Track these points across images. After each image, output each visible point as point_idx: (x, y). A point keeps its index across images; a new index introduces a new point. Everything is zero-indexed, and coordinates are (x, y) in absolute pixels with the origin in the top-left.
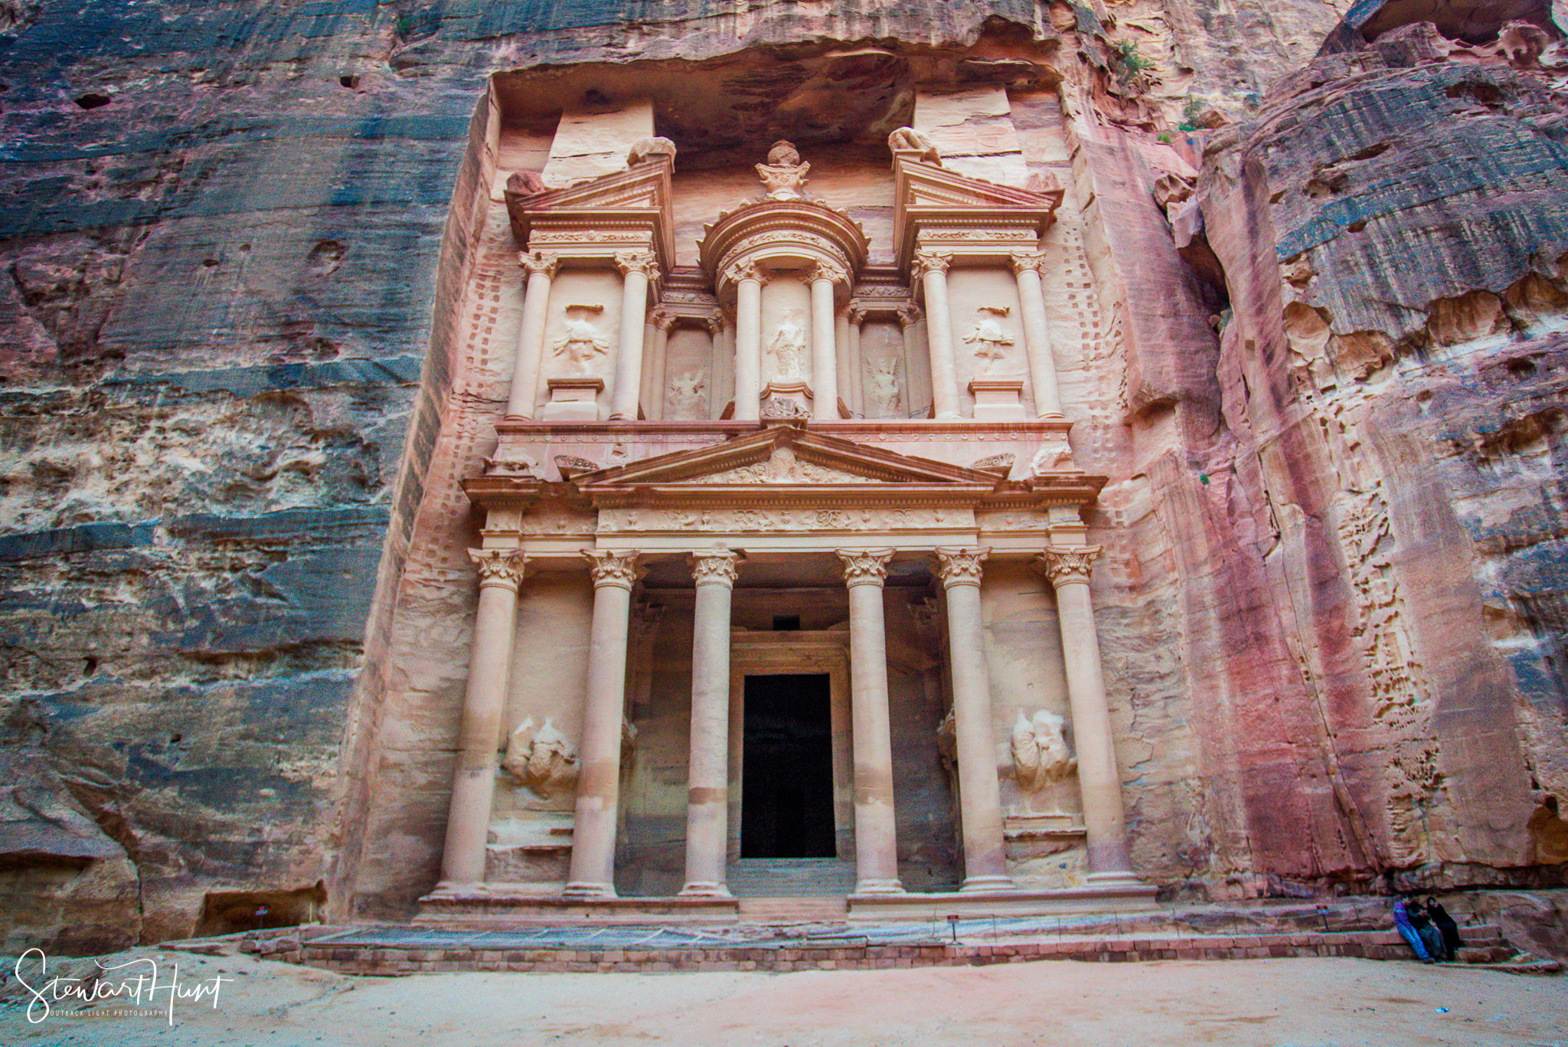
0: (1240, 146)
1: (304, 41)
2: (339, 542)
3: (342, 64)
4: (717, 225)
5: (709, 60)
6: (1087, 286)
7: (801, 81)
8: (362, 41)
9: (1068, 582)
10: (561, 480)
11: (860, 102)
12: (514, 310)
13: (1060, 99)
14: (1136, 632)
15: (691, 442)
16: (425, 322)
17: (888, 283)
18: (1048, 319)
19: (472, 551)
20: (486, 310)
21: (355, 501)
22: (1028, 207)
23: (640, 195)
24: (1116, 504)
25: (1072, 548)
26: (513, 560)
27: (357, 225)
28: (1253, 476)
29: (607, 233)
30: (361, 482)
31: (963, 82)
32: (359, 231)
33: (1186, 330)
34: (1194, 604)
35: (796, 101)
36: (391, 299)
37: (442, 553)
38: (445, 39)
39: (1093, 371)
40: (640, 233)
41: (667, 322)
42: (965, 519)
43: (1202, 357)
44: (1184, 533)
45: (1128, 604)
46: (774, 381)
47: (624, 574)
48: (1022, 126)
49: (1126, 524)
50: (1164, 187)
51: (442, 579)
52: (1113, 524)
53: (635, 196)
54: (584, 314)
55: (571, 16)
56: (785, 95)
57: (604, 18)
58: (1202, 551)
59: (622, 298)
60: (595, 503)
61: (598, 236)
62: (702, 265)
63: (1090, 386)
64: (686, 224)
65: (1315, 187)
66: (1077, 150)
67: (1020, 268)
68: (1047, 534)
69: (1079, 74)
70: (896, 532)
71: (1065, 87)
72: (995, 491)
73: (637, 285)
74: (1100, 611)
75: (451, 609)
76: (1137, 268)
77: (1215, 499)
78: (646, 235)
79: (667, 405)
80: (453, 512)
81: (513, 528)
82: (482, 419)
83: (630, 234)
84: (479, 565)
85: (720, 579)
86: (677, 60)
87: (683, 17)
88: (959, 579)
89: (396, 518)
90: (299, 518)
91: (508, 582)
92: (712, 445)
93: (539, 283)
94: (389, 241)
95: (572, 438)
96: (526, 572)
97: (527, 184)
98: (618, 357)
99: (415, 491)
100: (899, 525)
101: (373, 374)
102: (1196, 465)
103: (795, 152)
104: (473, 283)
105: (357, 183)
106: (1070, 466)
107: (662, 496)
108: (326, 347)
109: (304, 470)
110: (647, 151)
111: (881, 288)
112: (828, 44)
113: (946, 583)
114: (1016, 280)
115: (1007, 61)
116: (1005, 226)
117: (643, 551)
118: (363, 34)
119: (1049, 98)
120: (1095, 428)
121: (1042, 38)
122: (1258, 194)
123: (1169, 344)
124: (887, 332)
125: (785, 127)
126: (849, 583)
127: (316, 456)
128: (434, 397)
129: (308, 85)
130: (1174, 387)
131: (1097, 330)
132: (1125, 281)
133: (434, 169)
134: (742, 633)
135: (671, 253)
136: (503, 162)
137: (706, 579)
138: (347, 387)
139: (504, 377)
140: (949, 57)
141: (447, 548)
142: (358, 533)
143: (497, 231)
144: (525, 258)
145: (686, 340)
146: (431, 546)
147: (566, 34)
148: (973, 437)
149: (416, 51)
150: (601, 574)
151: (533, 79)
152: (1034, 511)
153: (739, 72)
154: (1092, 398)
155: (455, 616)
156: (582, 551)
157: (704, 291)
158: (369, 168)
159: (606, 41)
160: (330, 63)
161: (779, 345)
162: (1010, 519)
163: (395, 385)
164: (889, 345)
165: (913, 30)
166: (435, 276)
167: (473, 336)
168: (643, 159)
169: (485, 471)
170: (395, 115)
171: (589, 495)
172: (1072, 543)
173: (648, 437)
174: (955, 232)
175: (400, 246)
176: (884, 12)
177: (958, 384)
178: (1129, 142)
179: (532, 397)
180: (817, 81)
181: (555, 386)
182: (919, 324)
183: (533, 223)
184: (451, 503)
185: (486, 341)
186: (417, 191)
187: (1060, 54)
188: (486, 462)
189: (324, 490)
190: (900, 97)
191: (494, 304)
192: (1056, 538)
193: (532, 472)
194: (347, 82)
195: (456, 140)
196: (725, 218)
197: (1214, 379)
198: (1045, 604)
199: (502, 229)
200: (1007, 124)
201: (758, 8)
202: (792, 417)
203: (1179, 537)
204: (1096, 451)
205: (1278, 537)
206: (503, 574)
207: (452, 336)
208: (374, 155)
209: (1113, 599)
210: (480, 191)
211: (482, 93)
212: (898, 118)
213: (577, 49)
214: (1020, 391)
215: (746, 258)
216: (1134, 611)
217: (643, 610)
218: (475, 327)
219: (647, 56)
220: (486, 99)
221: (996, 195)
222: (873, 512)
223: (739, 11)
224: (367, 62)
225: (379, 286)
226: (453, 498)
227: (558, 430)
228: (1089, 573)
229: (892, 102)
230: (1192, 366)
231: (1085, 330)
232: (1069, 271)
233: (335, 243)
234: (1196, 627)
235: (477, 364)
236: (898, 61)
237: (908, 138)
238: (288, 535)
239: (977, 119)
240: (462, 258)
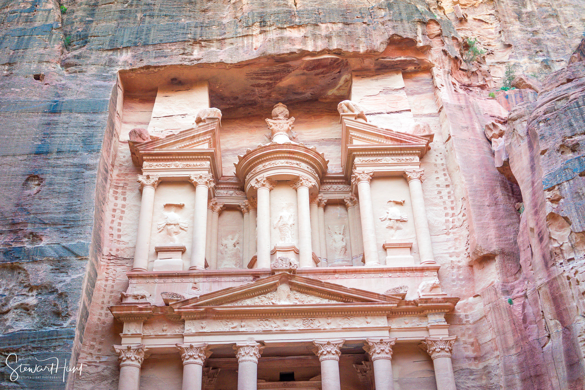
0: (526, 118)
1: (12, 52)
2: (46, 349)
3: (34, 66)
4: (245, 156)
5: (239, 63)
6: (447, 186)
7: (289, 72)
8: (44, 52)
9: (439, 357)
10: (163, 304)
11: (322, 81)
12: (135, 206)
13: (432, 77)
14: (478, 384)
15: (234, 281)
16: (90, 222)
17: (339, 183)
18: (425, 206)
19: (116, 347)
20: (119, 206)
21: (54, 325)
22: (415, 144)
23: (203, 141)
24: (465, 311)
25: (441, 337)
26: (138, 351)
27: (49, 166)
28: (536, 301)
29: (185, 163)
30: (58, 314)
31: (378, 69)
32: (50, 169)
33: (502, 213)
34: (508, 371)
35: (287, 82)
36: (70, 209)
37: (97, 346)
38: (91, 49)
39: (451, 235)
40: (203, 163)
41: (218, 208)
42: (382, 322)
43: (511, 229)
44: (501, 330)
45: (473, 367)
46: (278, 245)
47: (200, 357)
48: (412, 93)
49: (471, 322)
50: (490, 129)
51: (98, 361)
52: (464, 322)
53: (200, 142)
54: (174, 209)
55: (161, 36)
56: (281, 79)
57: (180, 38)
58: (511, 342)
59: (195, 199)
60: (183, 317)
61: (180, 164)
62: (237, 175)
63: (450, 244)
64: (227, 150)
65: (562, 148)
66: (442, 108)
67: (410, 179)
68: (427, 329)
69: (443, 62)
70: (345, 330)
71: (435, 71)
72: (398, 306)
73: (202, 191)
74: (456, 371)
75: (103, 378)
76: (474, 178)
77: (516, 313)
78: (207, 164)
79: (219, 254)
80: (104, 323)
81: (138, 332)
82: (119, 269)
83: (198, 163)
84: (120, 354)
85: (250, 358)
86: (221, 63)
87: (223, 37)
88: (380, 355)
89: (77, 333)
90: (24, 336)
91: (136, 363)
92: (245, 283)
93: (149, 192)
94: (67, 175)
95: (170, 280)
96: (145, 356)
97: (140, 136)
98: (193, 233)
99: (86, 315)
100: (347, 326)
101: (62, 252)
102: (507, 292)
103: (287, 110)
104: (111, 191)
105: (48, 140)
106: (439, 291)
107: (218, 313)
108: (35, 237)
109: (26, 308)
110: (206, 116)
111: (335, 186)
112: (304, 53)
113: (373, 357)
114: (408, 184)
115: (403, 58)
116: (402, 154)
117: (210, 343)
118: (45, 48)
119: (426, 76)
120: (453, 268)
121: (421, 45)
122: (535, 147)
123: (492, 222)
124: (338, 210)
125: (281, 94)
126: (320, 359)
127: (32, 300)
128: (95, 262)
129: (16, 80)
130: (494, 248)
131: (453, 212)
132: (468, 186)
133: (90, 131)
134: (264, 383)
135: (220, 169)
136: (126, 119)
137: (244, 358)
138: (49, 260)
139: (131, 245)
140: (371, 57)
141: (101, 343)
142: (57, 344)
143: (124, 160)
144: (140, 178)
145: (229, 216)
146: (92, 343)
147: (159, 47)
148: (386, 275)
149: (75, 56)
150: (187, 357)
151: (142, 73)
152: (420, 316)
153: (255, 69)
154: (451, 251)
155: (105, 382)
156: (176, 345)
157: (238, 189)
158: (53, 131)
159: (182, 52)
160: (27, 66)
161: (280, 224)
162: (407, 321)
163: (75, 259)
164: (340, 218)
165: (350, 44)
166: (94, 195)
167: (113, 221)
168: (204, 121)
169: (121, 299)
170: (67, 98)
171: (179, 313)
172: (442, 334)
173: (210, 279)
174: (374, 158)
175: (74, 177)
176: (334, 34)
177: (377, 244)
178: (471, 99)
179: (147, 257)
180: (298, 72)
181: (159, 250)
182: (356, 207)
183: (144, 158)
184: (103, 318)
185: (120, 224)
186: (81, 144)
187: (432, 52)
188: (123, 295)
189: (37, 320)
190: (343, 78)
191: (123, 203)
192: (432, 332)
193: (148, 300)
194: (37, 77)
195: (102, 113)
196: (249, 153)
197: (515, 242)
198: (427, 367)
199: (126, 158)
200: (403, 93)
201: (265, 31)
202: (288, 268)
203: (498, 332)
204: (453, 281)
205: (549, 337)
206: (133, 358)
207: (102, 224)
208: (57, 123)
209: (465, 365)
210: (114, 139)
211: (114, 84)
212: (343, 88)
213: (165, 57)
214: (411, 248)
215: (261, 175)
216: (477, 371)
217: (208, 372)
218: (114, 216)
219: (204, 61)
220: (117, 86)
221: (397, 138)
222: (333, 319)
223: (254, 34)
224: (48, 65)
225: (63, 201)
226: (104, 315)
227: (161, 276)
228: (451, 351)
229: (339, 80)
230: (505, 234)
231: (446, 211)
232: (438, 178)
233: (37, 176)
234: (509, 384)
235: (115, 237)
236: (342, 61)
237: (348, 106)
238: (19, 346)
239: (386, 91)
240: (106, 179)
